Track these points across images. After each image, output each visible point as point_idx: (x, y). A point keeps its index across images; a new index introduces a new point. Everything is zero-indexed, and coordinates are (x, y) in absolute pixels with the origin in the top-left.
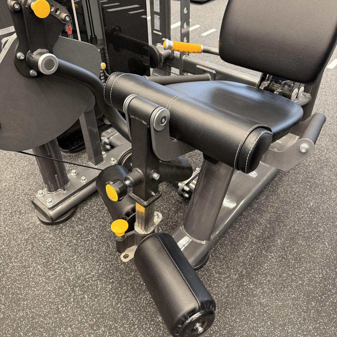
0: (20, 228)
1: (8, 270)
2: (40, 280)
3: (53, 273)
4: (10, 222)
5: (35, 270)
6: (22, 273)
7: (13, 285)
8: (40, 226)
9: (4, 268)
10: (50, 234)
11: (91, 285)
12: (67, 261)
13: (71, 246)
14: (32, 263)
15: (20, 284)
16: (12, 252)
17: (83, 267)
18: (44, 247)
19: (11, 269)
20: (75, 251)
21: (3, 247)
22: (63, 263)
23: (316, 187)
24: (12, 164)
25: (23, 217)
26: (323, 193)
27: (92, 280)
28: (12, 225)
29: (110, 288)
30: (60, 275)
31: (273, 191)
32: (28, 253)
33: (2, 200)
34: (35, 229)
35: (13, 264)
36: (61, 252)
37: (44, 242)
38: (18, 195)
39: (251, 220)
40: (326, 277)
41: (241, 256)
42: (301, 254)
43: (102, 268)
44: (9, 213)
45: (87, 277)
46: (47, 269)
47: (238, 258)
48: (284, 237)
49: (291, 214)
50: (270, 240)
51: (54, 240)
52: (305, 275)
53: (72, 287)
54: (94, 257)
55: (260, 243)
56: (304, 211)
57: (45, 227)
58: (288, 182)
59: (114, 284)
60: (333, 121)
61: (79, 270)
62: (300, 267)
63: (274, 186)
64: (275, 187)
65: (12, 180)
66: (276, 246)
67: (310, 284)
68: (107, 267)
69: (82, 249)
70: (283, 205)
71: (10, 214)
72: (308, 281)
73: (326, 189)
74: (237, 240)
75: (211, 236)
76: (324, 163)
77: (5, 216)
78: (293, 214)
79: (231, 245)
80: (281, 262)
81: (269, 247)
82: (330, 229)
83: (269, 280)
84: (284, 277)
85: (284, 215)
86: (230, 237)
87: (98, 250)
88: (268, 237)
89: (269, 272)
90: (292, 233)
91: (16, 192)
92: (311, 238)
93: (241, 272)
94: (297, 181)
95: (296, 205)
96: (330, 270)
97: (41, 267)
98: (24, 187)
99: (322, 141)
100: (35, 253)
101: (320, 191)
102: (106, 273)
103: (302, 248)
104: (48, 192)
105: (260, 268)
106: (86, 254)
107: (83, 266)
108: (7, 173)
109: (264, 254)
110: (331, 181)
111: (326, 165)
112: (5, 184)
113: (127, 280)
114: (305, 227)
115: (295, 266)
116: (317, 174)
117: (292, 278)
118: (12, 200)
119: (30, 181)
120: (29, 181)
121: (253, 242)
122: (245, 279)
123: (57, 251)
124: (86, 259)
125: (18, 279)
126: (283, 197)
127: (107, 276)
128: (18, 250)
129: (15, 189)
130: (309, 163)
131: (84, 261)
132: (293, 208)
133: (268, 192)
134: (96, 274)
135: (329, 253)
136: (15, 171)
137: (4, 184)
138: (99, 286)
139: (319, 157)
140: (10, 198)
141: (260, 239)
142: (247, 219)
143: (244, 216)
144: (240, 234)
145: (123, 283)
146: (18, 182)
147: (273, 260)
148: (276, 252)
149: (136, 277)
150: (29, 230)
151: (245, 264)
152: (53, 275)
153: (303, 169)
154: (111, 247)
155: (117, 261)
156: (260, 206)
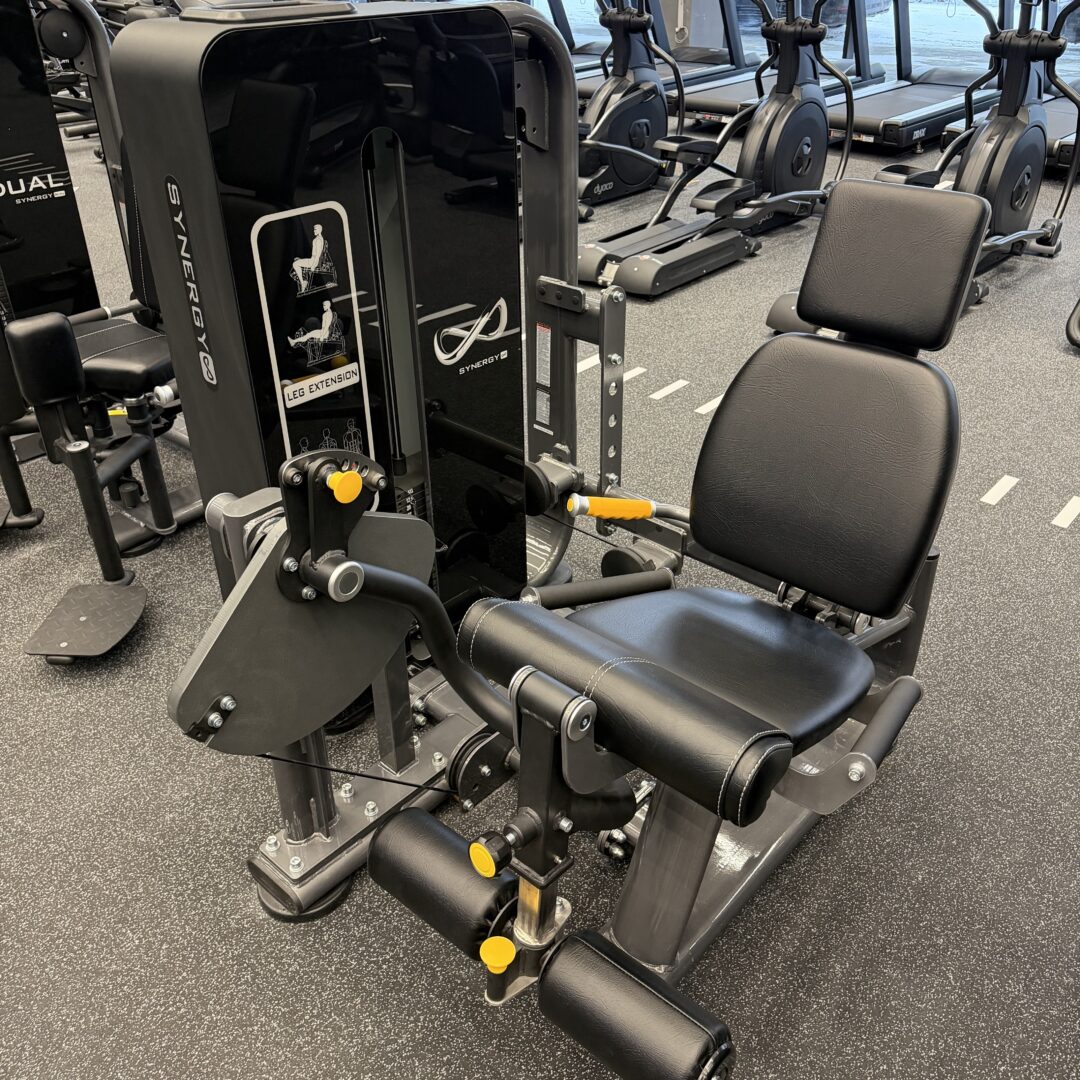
0: (220, 929)
1: (202, 1032)
2: (278, 1057)
3: (308, 1039)
4: (193, 912)
5: (266, 1031)
6: (235, 1039)
7: (218, 1065)
8: (268, 924)
9: (193, 1027)
10: (293, 944)
11: (400, 1068)
12: (339, 1011)
13: (345, 974)
14: (257, 1016)
15: (234, 1064)
16: (206, 988)
17: (378, 1024)
18: (282, 977)
19: (209, 1029)
20: (356, 988)
21: (185, 974)
22: (330, 1017)
23: (933, 834)
24: (182, 764)
25: (225, 902)
26: (950, 850)
27: (401, 1056)
28: (201, 921)
29: (443, 1075)
30: (324, 1044)
31: (828, 842)
32: (246, 990)
33: (169, 856)
34: (255, 932)
35: (212, 1018)
36: (323, 989)
37: (280, 963)
38: (207, 845)
39: (772, 917)
40: (946, 1056)
41: (748, 1003)
42: (890, 1001)
43: (422, 1028)
44: (189, 892)
45: (389, 1049)
46: (293, 1028)
47: (742, 1009)
48: (849, 959)
49: (870, 900)
50: (817, 966)
51: (303, 959)
52: (895, 1050)
53: (355, 1073)
54: (401, 1001)
55: (792, 972)
56: (902, 895)
57: (279, 926)
58: (867, 818)
59: (453, 1066)
60: (987, 657)
61: (368, 1033)
62: (884, 1032)
63: (831, 829)
64: (834, 831)
65: (188, 805)
66: (831, 980)
67: (906, 1072)
68: (434, 1027)
69: (373, 982)
70: (850, 879)
71: (192, 894)
72: (901, 1066)
73: (958, 839)
74: (739, 965)
75: (678, 954)
76: (956, 771)
77: (180, 898)
78: (875, 900)
79: (724, 976)
80: (841, 1018)
81: (814, 982)
82: (963, 939)
83: (811, 1062)
84: (848, 1055)
85: (853, 904)
86: (723, 956)
87: (411, 985)
88: (813, 959)
89: (812, 1042)
90: (870, 949)
91: (200, 836)
92: (915, 961)
93: (748, 1041)
94: (888, 817)
95: (882, 879)
96: (954, 1039)
97: (279, 1025)
98: (220, 825)
99: (955, 712)
100: (262, 990)
101: (942, 843)
102: (432, 1041)
103: (892, 985)
104: (290, 841)
105: (791, 1033)
106: (383, 993)
107: (376, 1022)
108: (172, 787)
109: (801, 998)
110: (972, 819)
111: (960, 776)
112: (171, 816)
113: (482, 1057)
114: (901, 934)
115: (874, 1029)
116: (938, 800)
117: (864, 1058)
118: (194, 857)
119: (232, 808)
120: (229, 809)
121: (777, 970)
122: (756, 1057)
123: (313, 987)
124: (384, 1004)
125: (228, 1054)
126: (853, 858)
127: (435, 1047)
128: (221, 983)
129: (198, 829)
130: (920, 769)
131: (379, 1012)
132: (874, 886)
133: (818, 845)
134: (409, 1042)
135: (955, 1000)
136: (192, 781)
137: (169, 817)
138: (419, 1071)
139: (946, 756)
140: (187, 851)
141: (793, 963)
142: (763, 912)
143: (757, 906)
144: (746, 950)
145: (473, 1064)
146: (202, 810)
147: (822, 1013)
148: (830, 994)
149: (505, 1051)
150: (242, 934)
151: (756, 1021)
152: (309, 1043)
153: (905, 787)
154: (441, 978)
155: (456, 1012)
156: (796, 882)
